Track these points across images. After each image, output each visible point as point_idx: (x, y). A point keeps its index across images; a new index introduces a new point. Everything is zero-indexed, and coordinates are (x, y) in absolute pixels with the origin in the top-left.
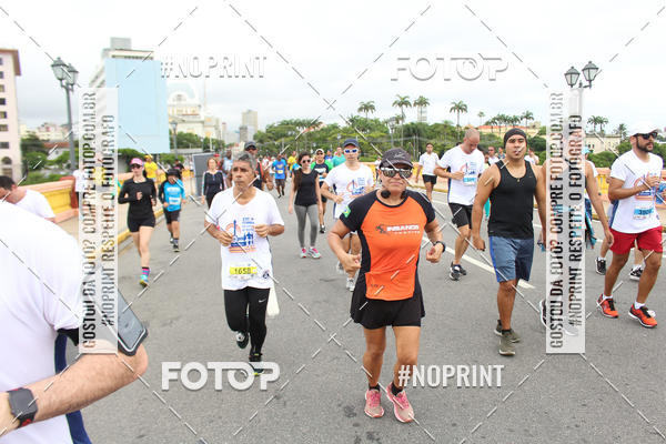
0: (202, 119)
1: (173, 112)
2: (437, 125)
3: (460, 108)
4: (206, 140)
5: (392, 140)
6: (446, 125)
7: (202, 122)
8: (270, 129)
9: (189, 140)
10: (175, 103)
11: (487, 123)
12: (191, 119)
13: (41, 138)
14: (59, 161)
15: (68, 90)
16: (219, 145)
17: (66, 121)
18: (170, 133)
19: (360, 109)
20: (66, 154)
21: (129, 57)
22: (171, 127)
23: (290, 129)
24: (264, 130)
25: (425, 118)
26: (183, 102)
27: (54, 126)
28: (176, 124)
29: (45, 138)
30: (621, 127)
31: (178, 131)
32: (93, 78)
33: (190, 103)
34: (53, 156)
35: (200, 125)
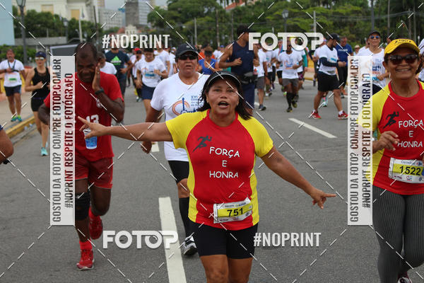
4: (73, 23)
5: (373, 18)
9: (45, 24)
18: (15, 13)
22: (15, 3)
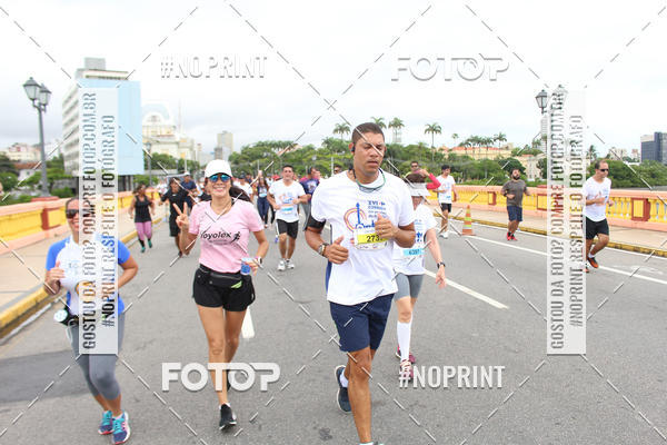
0: (178, 140)
1: (148, 133)
2: (411, 147)
3: (434, 129)
4: (181, 161)
6: (421, 147)
7: (177, 143)
8: (246, 150)
9: (163, 162)
10: (150, 124)
11: (461, 145)
12: (165, 140)
13: (12, 158)
14: (31, 182)
15: (40, 110)
16: (194, 166)
17: (38, 141)
18: (145, 154)
19: (336, 131)
20: (38, 175)
21: (103, 78)
22: (145, 148)
23: (265, 150)
24: (239, 152)
25: (400, 139)
26: (158, 123)
27: (25, 146)
28: (151, 145)
29: (16, 158)
30: (592, 149)
31: (153, 152)
32: (66, 98)
33: (165, 124)
34: (24, 176)
35: (175, 146)
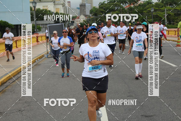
8: (102, 5)
18: (31, 10)
22: (31, 5)
24: (97, 7)
28: (36, 3)
31: (37, 7)
35: (52, 3)
